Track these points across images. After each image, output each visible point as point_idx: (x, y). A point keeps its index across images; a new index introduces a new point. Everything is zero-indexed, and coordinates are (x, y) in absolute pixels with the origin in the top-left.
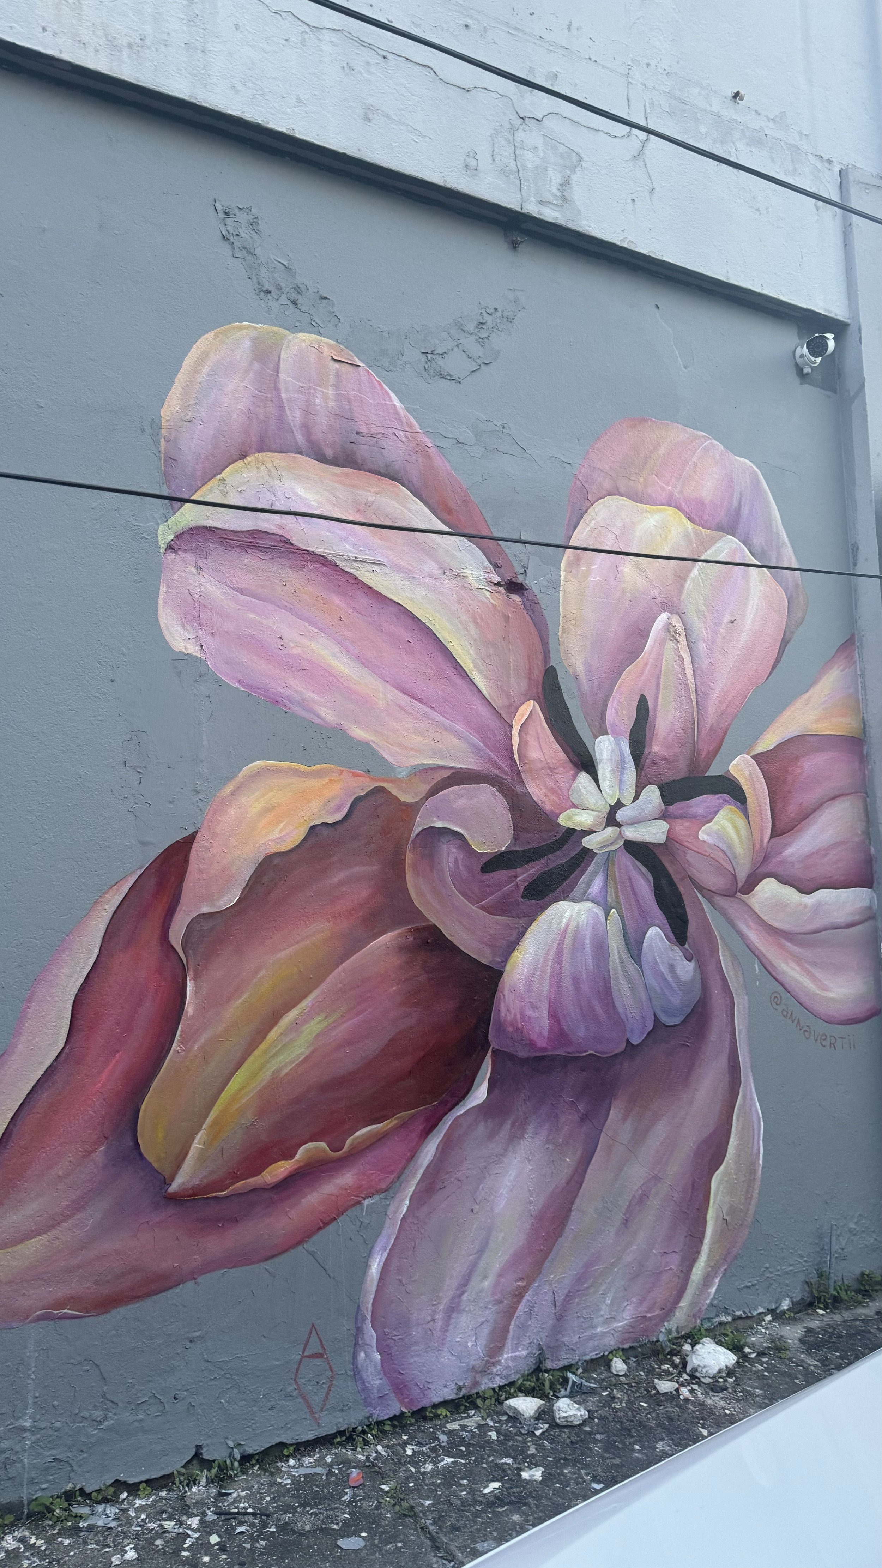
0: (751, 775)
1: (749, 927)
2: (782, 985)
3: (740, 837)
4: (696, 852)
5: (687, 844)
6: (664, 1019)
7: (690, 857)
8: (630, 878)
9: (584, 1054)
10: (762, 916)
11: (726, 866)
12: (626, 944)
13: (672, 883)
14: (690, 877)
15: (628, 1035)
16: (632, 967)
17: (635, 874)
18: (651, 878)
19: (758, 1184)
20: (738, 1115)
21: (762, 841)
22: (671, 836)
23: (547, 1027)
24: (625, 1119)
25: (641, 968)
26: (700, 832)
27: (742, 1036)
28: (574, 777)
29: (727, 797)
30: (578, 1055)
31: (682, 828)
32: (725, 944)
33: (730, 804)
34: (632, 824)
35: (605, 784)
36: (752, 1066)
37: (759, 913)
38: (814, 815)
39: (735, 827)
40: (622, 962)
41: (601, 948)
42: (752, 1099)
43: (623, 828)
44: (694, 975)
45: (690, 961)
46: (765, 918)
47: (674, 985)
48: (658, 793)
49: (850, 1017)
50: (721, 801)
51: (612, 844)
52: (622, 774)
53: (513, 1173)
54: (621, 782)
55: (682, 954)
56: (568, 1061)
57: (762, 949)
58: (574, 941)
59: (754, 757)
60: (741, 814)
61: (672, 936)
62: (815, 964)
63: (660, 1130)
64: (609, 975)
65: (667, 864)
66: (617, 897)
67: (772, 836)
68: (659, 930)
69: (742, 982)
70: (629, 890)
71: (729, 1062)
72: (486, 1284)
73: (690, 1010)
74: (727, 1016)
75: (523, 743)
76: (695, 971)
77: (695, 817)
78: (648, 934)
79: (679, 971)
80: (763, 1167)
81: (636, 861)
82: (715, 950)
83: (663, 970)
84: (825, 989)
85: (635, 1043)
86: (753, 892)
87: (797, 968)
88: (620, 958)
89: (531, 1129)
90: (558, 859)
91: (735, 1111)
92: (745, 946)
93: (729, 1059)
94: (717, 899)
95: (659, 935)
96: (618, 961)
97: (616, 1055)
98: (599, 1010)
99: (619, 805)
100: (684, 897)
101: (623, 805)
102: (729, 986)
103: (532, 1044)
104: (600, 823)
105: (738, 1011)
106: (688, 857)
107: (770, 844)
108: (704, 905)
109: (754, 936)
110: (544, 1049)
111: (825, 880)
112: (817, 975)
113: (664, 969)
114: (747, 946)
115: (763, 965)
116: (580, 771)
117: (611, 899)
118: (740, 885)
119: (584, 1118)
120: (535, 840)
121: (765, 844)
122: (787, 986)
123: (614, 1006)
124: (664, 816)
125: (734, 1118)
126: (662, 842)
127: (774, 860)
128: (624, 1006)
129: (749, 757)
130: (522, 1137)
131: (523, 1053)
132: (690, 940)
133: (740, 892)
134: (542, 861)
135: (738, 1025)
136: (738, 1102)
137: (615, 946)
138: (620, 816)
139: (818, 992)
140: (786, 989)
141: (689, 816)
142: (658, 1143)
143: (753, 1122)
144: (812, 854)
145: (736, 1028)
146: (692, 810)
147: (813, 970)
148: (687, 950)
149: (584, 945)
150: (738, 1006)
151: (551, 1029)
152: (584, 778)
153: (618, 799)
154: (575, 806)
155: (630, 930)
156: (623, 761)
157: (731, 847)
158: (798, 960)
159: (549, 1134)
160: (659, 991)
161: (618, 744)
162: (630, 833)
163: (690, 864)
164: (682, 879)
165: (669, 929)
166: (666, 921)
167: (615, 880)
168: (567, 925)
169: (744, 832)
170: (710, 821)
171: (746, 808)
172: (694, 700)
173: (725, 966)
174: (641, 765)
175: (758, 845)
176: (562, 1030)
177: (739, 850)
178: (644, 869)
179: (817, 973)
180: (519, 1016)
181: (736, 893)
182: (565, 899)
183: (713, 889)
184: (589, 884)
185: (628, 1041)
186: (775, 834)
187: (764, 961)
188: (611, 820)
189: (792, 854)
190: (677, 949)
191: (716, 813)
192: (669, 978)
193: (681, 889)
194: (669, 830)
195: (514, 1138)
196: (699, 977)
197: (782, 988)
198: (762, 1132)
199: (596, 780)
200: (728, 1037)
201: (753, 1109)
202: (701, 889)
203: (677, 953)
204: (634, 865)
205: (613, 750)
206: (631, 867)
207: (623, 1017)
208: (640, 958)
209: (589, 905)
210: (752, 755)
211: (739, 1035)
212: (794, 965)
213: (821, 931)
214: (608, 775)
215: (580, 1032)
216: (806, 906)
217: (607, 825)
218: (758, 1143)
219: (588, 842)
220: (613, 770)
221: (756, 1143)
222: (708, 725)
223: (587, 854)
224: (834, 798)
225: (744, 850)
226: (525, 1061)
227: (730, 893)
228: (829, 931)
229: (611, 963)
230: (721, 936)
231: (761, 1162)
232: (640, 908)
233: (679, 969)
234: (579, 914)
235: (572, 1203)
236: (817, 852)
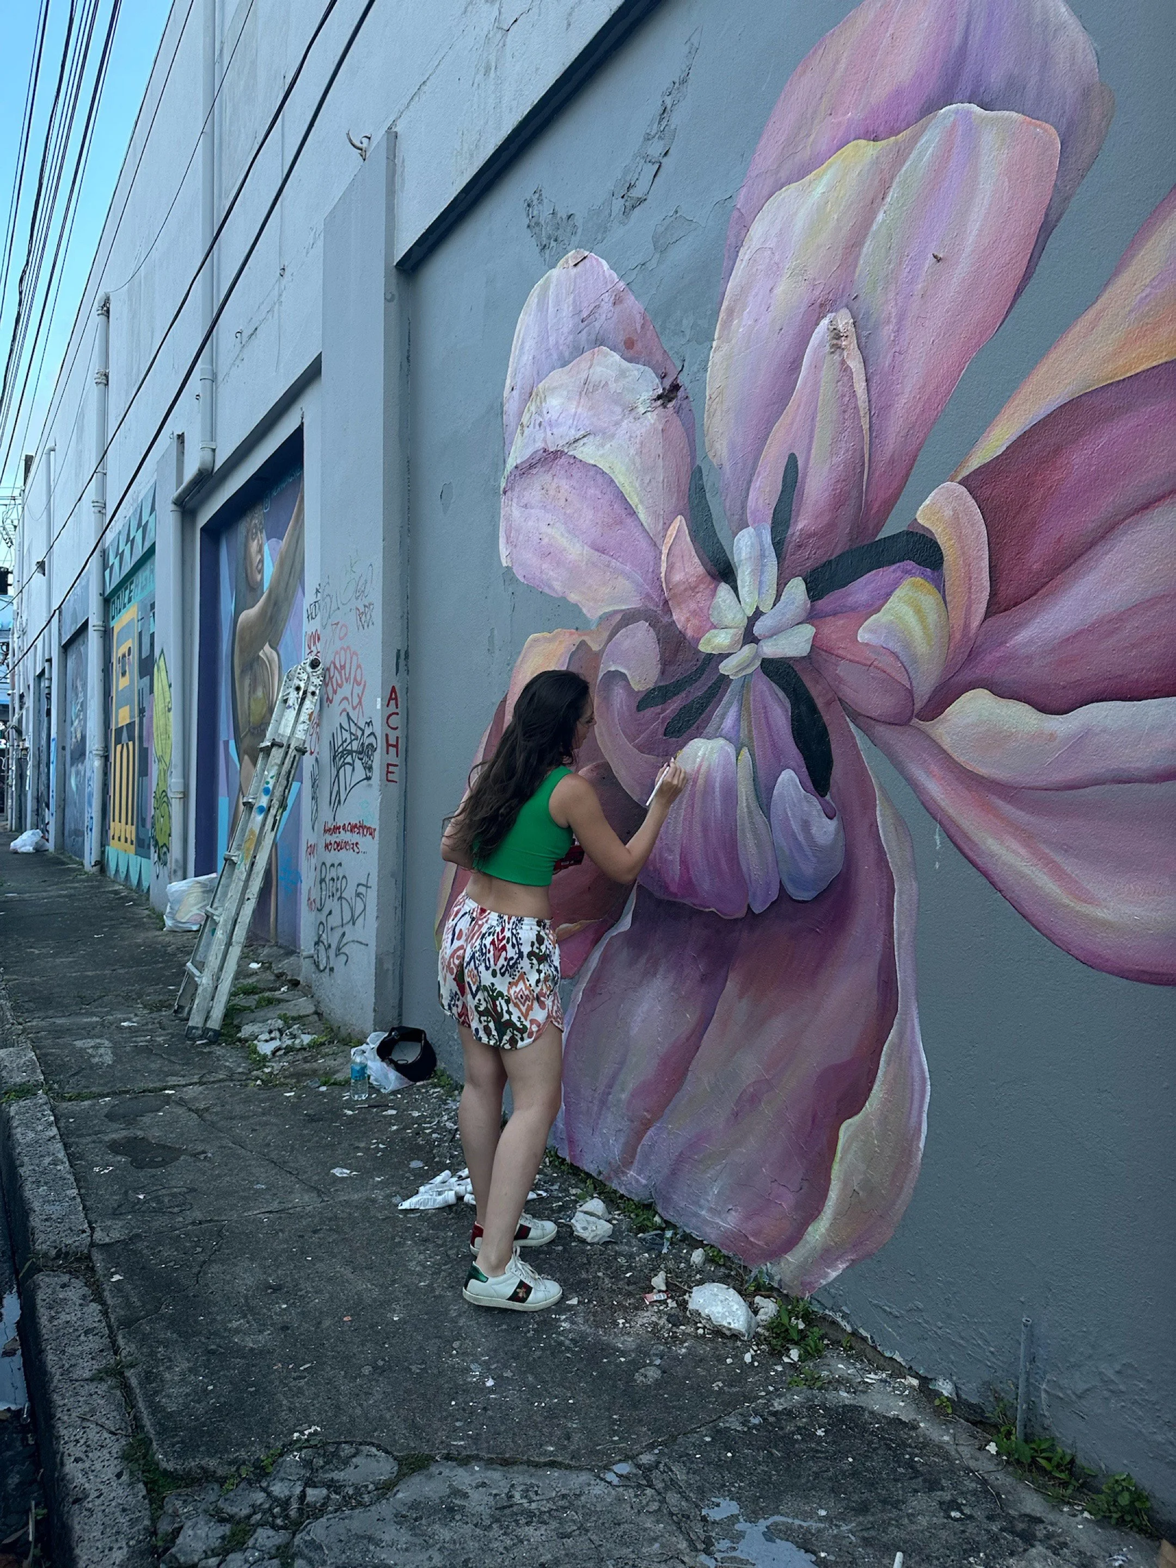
0: (956, 516)
1: (929, 773)
2: (985, 874)
3: (925, 628)
4: (851, 661)
5: (841, 652)
6: (791, 890)
7: (842, 670)
8: (765, 707)
9: (707, 910)
10: (955, 756)
11: (898, 677)
12: (756, 790)
13: (813, 709)
14: (840, 699)
15: (750, 900)
16: (759, 818)
17: (770, 700)
18: (789, 705)
19: (913, 1175)
20: (889, 1056)
21: (966, 626)
22: (818, 644)
23: (678, 872)
24: (740, 997)
25: (769, 821)
26: (860, 631)
27: (903, 942)
28: (714, 591)
29: (909, 564)
30: (701, 909)
31: (833, 629)
32: (888, 799)
33: (913, 575)
34: (771, 636)
35: (743, 591)
36: (917, 994)
37: (950, 751)
38: (1090, 554)
39: (918, 611)
40: (750, 812)
41: (730, 794)
42: (914, 1043)
43: (761, 643)
44: (835, 840)
45: (831, 818)
46: (961, 760)
47: (807, 848)
48: (803, 586)
49: (1147, 968)
50: (899, 574)
51: (748, 666)
52: (762, 573)
53: (645, 1007)
54: (761, 582)
55: (820, 807)
56: (695, 913)
57: (951, 811)
58: (706, 781)
59: (964, 482)
60: (929, 586)
61: (809, 784)
62: (1066, 849)
63: (777, 1028)
64: (736, 826)
65: (809, 684)
66: (750, 731)
67: (987, 615)
68: (793, 774)
69: (910, 860)
70: (763, 721)
71: (879, 973)
72: (623, 1096)
73: (825, 886)
74: (881, 906)
75: (670, 567)
76: (837, 833)
77: (853, 609)
78: (780, 780)
79: (814, 830)
80: (924, 1155)
81: (773, 685)
82: (869, 806)
83: (794, 827)
84: (1090, 900)
85: (757, 912)
86: (941, 717)
87: (1022, 851)
88: (748, 807)
89: (661, 970)
90: (698, 690)
91: (885, 1049)
92: (919, 804)
93: (880, 968)
94: (880, 729)
95: (793, 780)
96: (745, 810)
97: (736, 920)
98: (724, 866)
99: (758, 614)
100: (830, 729)
101: (762, 614)
102: (887, 861)
103: (666, 888)
104: (737, 642)
105: (900, 902)
106: (840, 671)
107: (983, 629)
108: (857, 738)
109: (935, 788)
110: (675, 895)
111: (1106, 683)
112: (1069, 869)
113: (796, 827)
114: (923, 803)
115: (950, 837)
116: (720, 582)
117: (743, 734)
118: (918, 705)
119: (704, 979)
120: (678, 672)
121: (973, 631)
122: (996, 879)
123: (738, 863)
124: (812, 617)
125: (883, 1059)
126: (805, 654)
127: (988, 658)
128: (748, 864)
129: (954, 485)
130: (655, 974)
131: (659, 894)
132: (833, 789)
133: (917, 716)
134: (683, 694)
135: (898, 924)
136: (890, 1038)
137: (744, 790)
138: (758, 629)
139: (1067, 901)
140: (993, 883)
141: (844, 609)
142: (775, 1043)
143: (912, 1077)
144: (1080, 633)
145: (895, 927)
146: (851, 600)
147: (1058, 859)
148: (828, 803)
149: (713, 788)
150: (900, 896)
151: (681, 876)
152: (724, 589)
153: (757, 608)
154: (715, 628)
155: (761, 773)
156: (763, 556)
157: (907, 645)
158: (1027, 837)
159: (675, 983)
160: (787, 852)
161: (759, 535)
162: (770, 649)
163: (840, 680)
164: (828, 704)
165: (807, 773)
166: (803, 763)
167: (748, 710)
168: (700, 766)
169: (932, 618)
170: (878, 610)
171: (941, 576)
172: (866, 427)
173: (883, 831)
174: (783, 555)
175: (958, 636)
176: (690, 881)
177: (922, 646)
178: (781, 694)
179: (1069, 865)
180: (657, 856)
181: (910, 719)
182: (700, 737)
183: (874, 715)
184: (723, 716)
185: (749, 908)
186: (996, 606)
187: (952, 831)
188: (749, 637)
189: (1031, 641)
190: (815, 801)
191: (889, 595)
192: (801, 838)
193: (826, 718)
194: (815, 636)
195: (650, 973)
196: (841, 843)
197: (985, 881)
198: (927, 1100)
199: (735, 589)
200: (881, 937)
201: (915, 1059)
202: (856, 716)
203: (814, 806)
204: (770, 689)
205: (752, 545)
206: (767, 693)
207: (747, 877)
208: (769, 809)
209: (721, 742)
210: (960, 478)
211: (899, 939)
212: (1015, 845)
213: (1086, 787)
214: (747, 578)
215: (705, 885)
216: (1052, 737)
217: (744, 644)
218: (920, 1116)
219: (726, 668)
220: (752, 571)
221: (915, 1113)
222: (888, 455)
223: (724, 680)
224: (1146, 506)
225: (931, 647)
226: (659, 902)
227: (901, 721)
228: (1106, 787)
229: (738, 812)
230: (881, 788)
231: (922, 1145)
232: (774, 745)
233: (815, 828)
234: (711, 752)
235: (690, 1063)
236: (1091, 629)
